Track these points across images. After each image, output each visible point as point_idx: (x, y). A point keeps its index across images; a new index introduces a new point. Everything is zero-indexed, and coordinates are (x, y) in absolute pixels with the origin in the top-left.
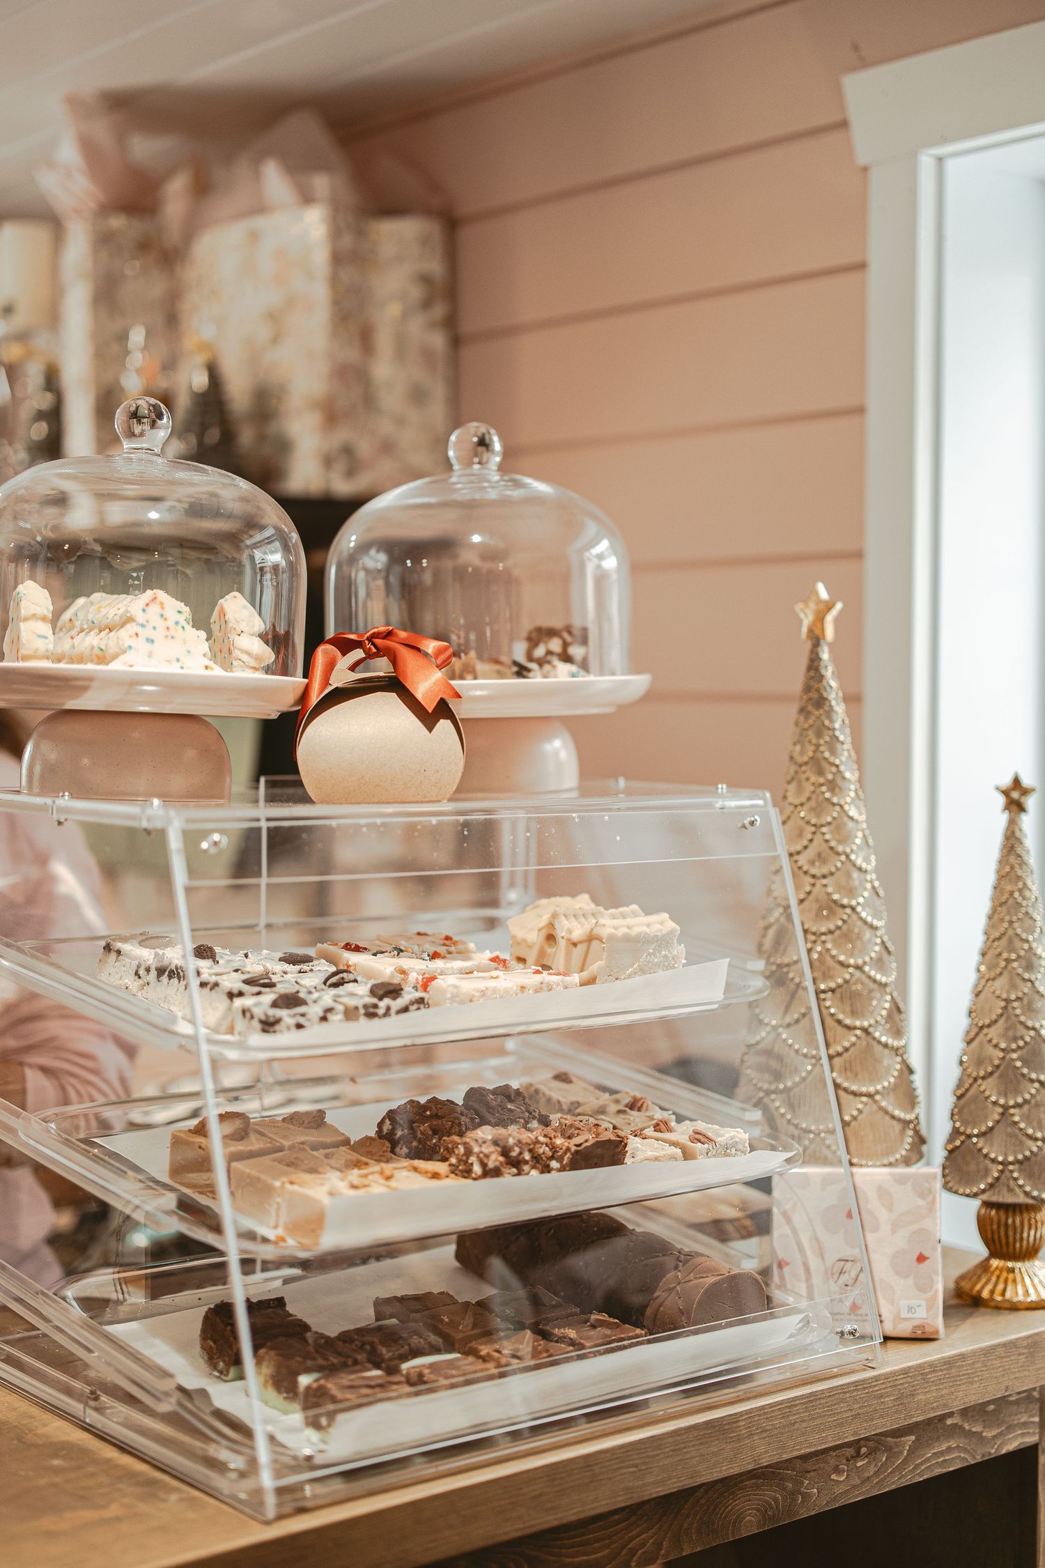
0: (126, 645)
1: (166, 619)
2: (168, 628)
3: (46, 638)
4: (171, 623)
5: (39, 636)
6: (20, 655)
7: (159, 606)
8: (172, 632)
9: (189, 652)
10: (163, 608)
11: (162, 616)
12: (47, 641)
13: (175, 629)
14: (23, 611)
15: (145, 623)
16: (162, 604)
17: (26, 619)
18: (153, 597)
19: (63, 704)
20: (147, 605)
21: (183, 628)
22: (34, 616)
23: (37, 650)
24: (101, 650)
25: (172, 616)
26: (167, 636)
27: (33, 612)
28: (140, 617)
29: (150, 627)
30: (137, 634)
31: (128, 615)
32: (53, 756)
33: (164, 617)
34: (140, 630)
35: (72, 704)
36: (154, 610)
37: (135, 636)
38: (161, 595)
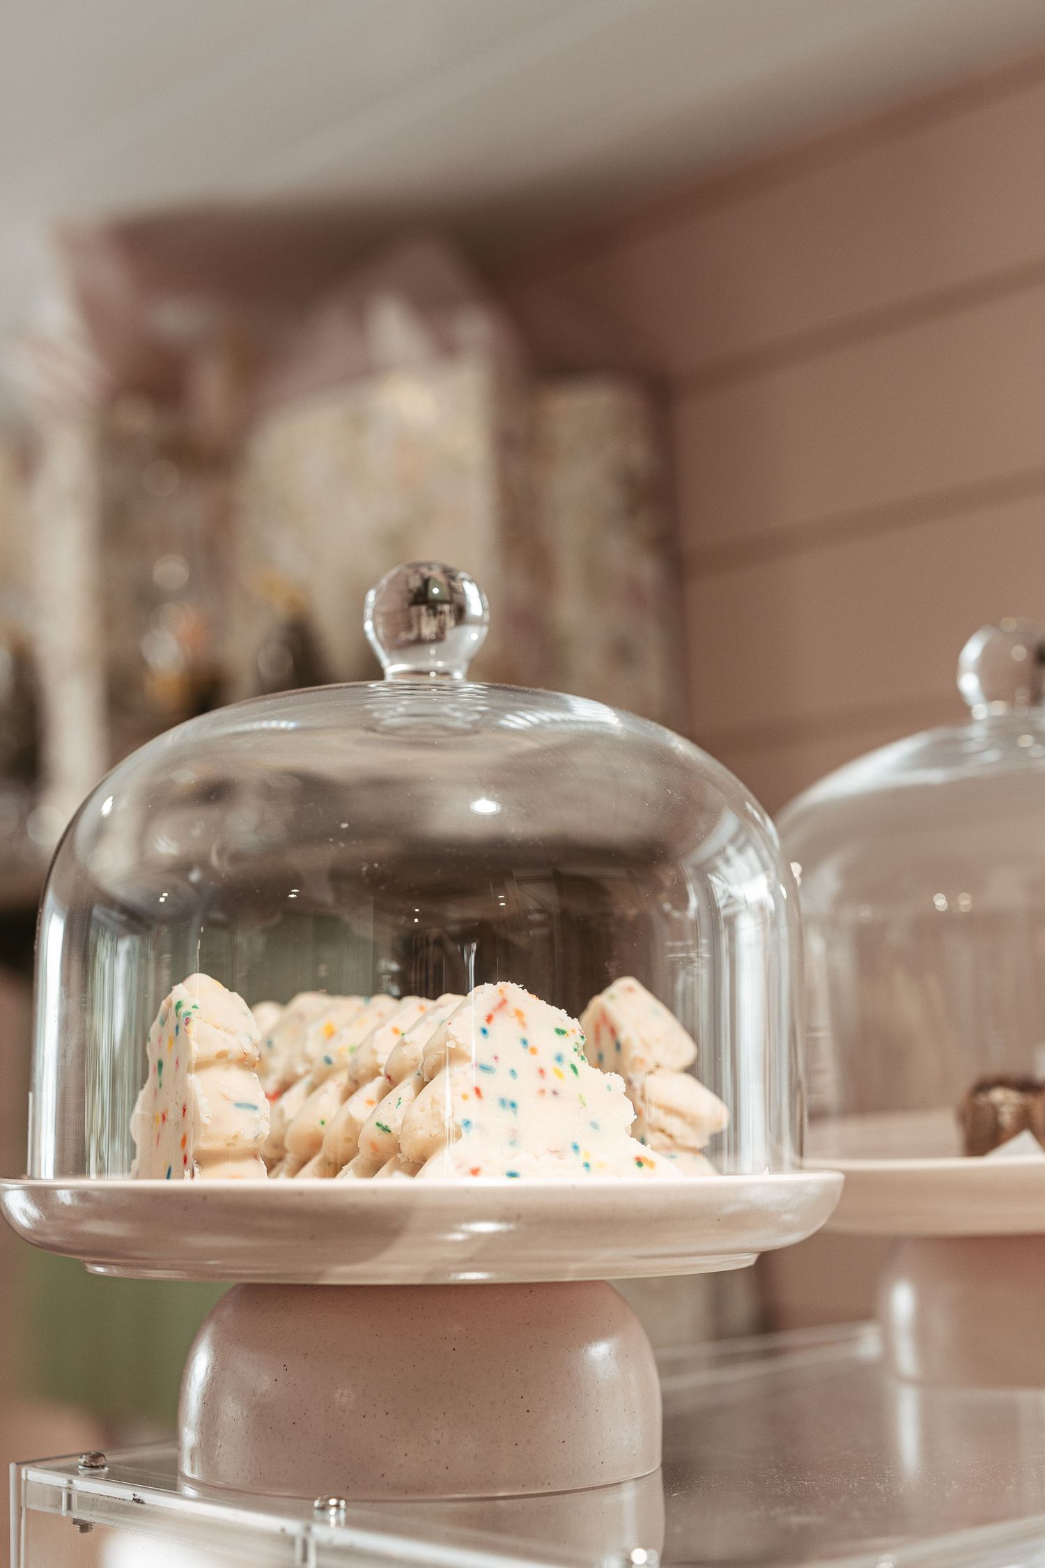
0: (459, 1121)
1: (534, 1051)
2: (541, 1072)
3: (255, 1108)
4: (549, 1064)
5: (238, 1105)
6: (191, 1152)
7: (516, 1020)
8: (551, 1082)
9: (595, 1125)
10: (523, 1024)
11: (525, 1042)
12: (257, 1114)
13: (559, 1074)
14: (194, 1046)
15: (491, 1063)
16: (519, 1014)
17: (202, 1065)
18: (499, 999)
19: (320, 1274)
20: (489, 1019)
21: (574, 1068)
22: (222, 1056)
23: (235, 1137)
24: (386, 1130)
25: (549, 1044)
26: (542, 1092)
27: (219, 1047)
28: (475, 1047)
29: (502, 1069)
30: (478, 1091)
31: (451, 1044)
32: (264, 1383)
33: (530, 1043)
34: (483, 1081)
35: (342, 1273)
36: (504, 1027)
37: (473, 1095)
38: (514, 992)
